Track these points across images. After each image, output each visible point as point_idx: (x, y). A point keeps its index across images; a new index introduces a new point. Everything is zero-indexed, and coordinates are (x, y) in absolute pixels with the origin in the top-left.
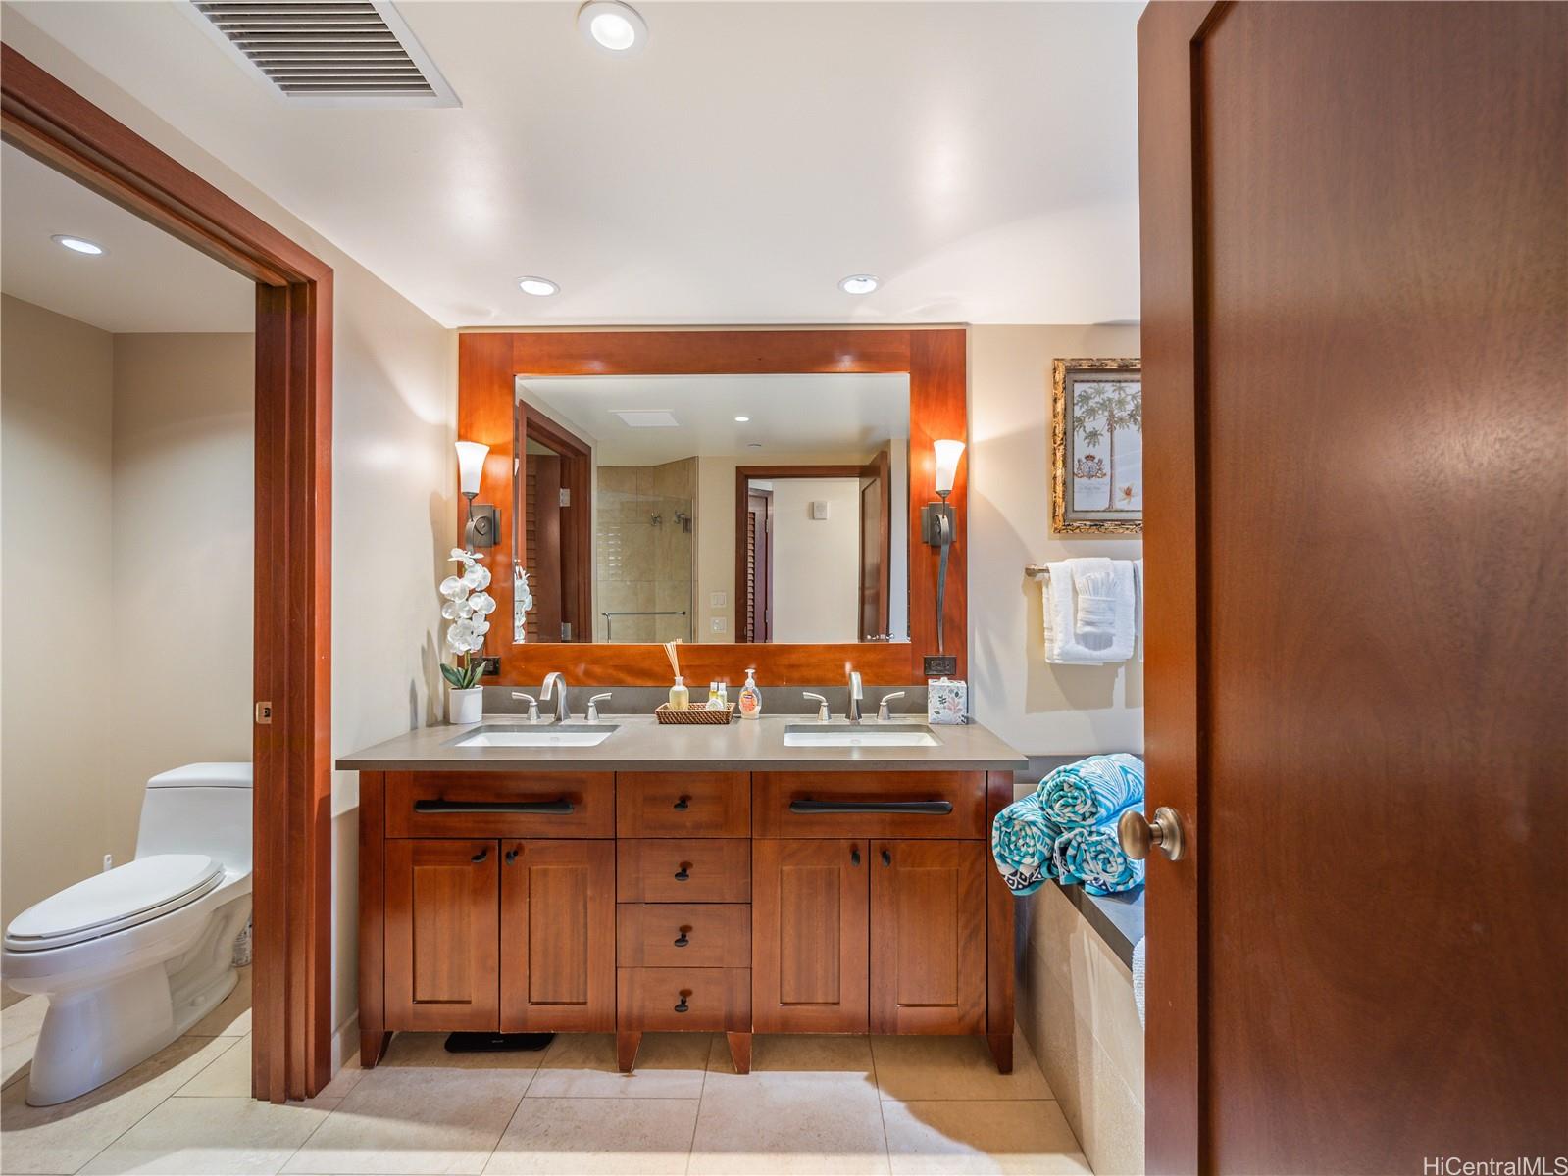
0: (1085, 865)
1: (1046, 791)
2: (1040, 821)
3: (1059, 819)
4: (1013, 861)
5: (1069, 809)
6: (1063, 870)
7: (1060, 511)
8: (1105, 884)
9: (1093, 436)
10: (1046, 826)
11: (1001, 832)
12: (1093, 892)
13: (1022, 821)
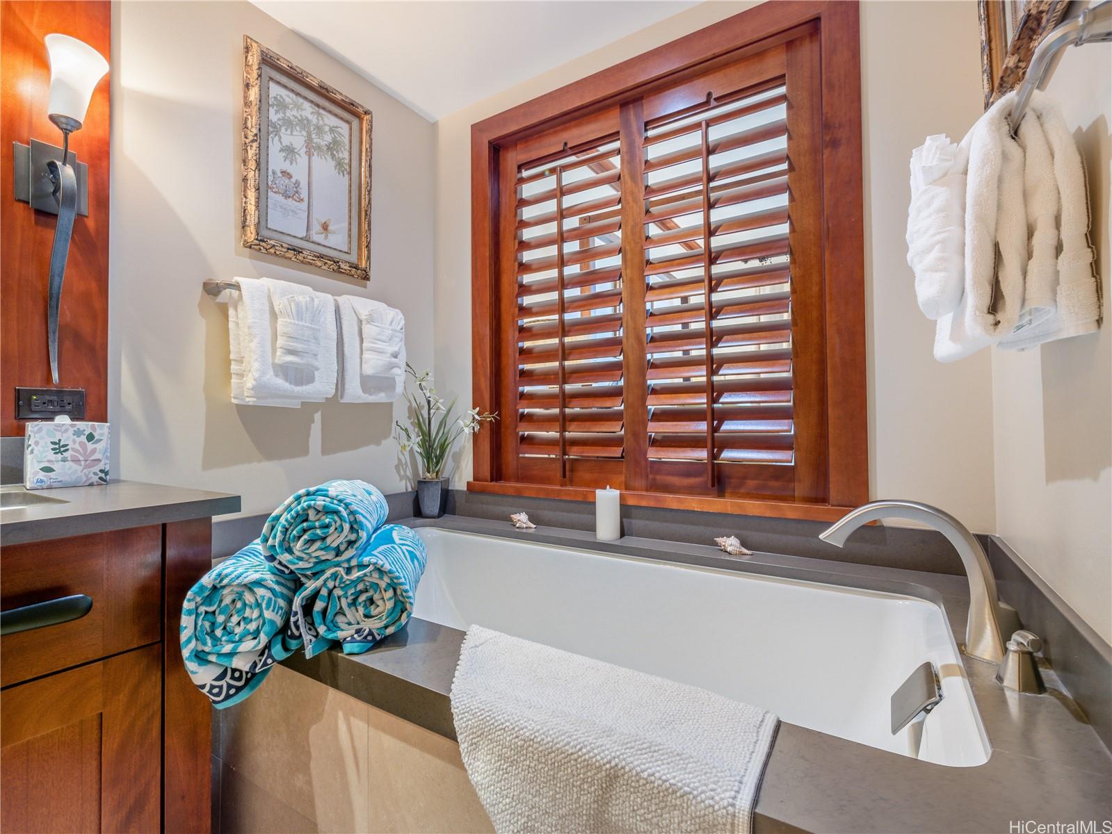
0: (340, 619)
1: (279, 528)
2: (269, 578)
3: (301, 564)
4: (219, 655)
5: (318, 544)
6: (309, 637)
7: (252, 220)
8: (371, 633)
9: (289, 151)
10: (278, 583)
11: (197, 615)
12: (356, 650)
13: (239, 585)
